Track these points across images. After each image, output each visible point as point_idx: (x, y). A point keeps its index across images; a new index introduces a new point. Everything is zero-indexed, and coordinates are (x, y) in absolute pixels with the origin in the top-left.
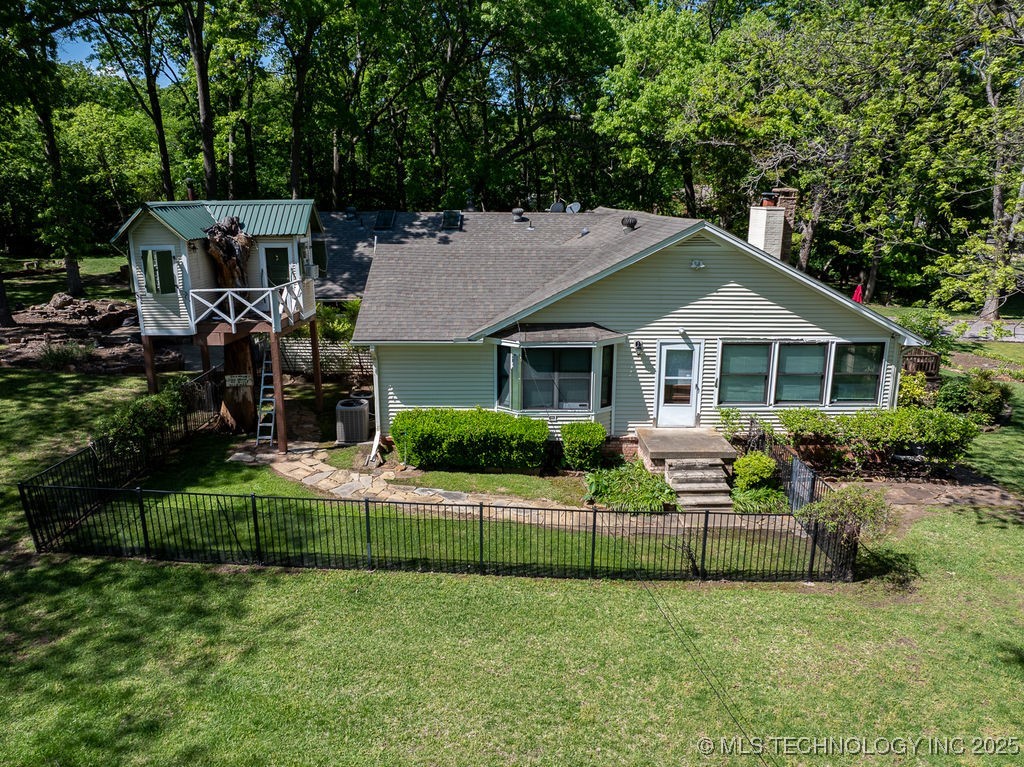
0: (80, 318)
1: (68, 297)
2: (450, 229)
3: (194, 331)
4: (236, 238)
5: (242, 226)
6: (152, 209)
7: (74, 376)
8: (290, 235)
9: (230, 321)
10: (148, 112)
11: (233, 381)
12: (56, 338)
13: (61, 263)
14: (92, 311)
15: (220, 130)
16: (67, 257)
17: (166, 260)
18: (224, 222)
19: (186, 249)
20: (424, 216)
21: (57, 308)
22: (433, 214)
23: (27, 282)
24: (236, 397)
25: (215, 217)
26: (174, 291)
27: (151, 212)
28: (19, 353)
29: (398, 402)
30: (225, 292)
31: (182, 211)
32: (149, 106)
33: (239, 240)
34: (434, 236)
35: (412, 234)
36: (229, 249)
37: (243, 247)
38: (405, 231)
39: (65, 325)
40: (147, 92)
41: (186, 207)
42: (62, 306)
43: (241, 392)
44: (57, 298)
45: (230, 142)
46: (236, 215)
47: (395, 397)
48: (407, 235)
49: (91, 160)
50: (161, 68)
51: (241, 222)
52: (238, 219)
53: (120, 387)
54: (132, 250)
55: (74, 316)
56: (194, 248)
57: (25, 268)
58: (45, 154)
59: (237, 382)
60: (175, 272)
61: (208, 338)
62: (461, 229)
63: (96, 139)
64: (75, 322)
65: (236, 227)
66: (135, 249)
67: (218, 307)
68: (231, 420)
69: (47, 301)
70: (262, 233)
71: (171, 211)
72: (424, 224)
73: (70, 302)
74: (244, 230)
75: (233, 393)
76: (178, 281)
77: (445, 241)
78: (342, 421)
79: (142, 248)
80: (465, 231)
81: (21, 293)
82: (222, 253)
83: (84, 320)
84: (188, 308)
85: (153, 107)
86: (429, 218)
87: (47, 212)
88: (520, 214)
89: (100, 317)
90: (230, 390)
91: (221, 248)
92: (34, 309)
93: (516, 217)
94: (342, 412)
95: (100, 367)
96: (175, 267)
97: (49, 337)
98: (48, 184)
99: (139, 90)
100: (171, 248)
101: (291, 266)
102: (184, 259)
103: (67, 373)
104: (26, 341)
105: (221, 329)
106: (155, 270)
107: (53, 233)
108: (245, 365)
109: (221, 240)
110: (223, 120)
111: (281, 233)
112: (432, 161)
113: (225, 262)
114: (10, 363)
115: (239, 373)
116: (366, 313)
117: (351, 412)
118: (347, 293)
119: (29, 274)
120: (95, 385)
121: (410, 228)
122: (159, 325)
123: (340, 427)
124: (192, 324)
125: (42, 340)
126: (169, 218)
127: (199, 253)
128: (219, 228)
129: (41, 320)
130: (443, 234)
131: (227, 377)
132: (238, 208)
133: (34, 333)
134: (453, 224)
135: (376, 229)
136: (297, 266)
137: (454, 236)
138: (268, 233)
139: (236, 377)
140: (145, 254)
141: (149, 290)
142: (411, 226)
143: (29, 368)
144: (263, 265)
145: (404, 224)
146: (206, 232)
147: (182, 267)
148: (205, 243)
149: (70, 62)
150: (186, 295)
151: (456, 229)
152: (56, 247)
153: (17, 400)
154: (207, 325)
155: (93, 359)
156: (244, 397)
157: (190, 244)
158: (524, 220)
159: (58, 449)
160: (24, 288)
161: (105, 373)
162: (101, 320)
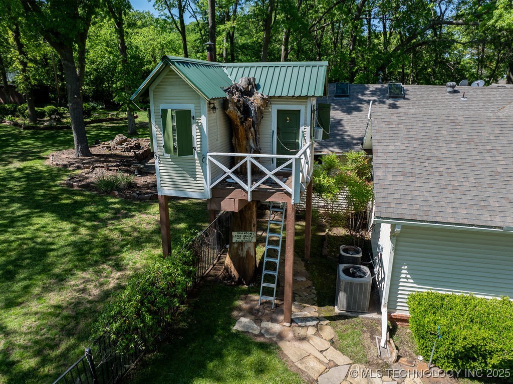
0: (130, 151)
1: (124, 137)
2: (396, 98)
3: (209, 195)
4: (252, 99)
5: (257, 87)
6: (173, 63)
7: (116, 200)
8: (307, 97)
9: (247, 188)
10: (179, 30)
11: (239, 237)
12: (112, 166)
13: (125, 115)
14: (138, 147)
15: (220, 33)
16: (128, 111)
17: (185, 120)
18: (242, 83)
19: (205, 108)
20: (372, 87)
21: (118, 144)
22: (379, 86)
23: (110, 125)
24: (240, 252)
25: (232, 78)
26: (192, 153)
27: (172, 67)
28: (87, 178)
29: (412, 281)
30: (244, 157)
31: (202, 68)
32: (179, 25)
33: (256, 100)
34: (384, 103)
35: (365, 101)
36: (246, 110)
37: (259, 108)
38: (359, 99)
39: (121, 156)
40: (179, 18)
41: (206, 66)
42: (120, 143)
43: (245, 248)
44: (118, 138)
45: (225, 42)
46: (251, 76)
47: (409, 276)
48: (361, 101)
49: (148, 57)
50: (186, 7)
51: (257, 82)
52: (254, 79)
53: (146, 213)
54: (152, 108)
55: (128, 150)
56: (214, 108)
57: (110, 117)
58: (119, 48)
59: (242, 238)
60: (194, 134)
61: (222, 203)
62: (404, 98)
63: (151, 45)
64: (127, 154)
65: (253, 87)
66: (155, 107)
67: (235, 173)
68: (234, 273)
69: (112, 139)
70: (278, 94)
71: (193, 68)
72: (373, 93)
73: (125, 140)
74: (260, 91)
75: (237, 248)
76: (196, 143)
77: (394, 106)
78: (345, 291)
79: (162, 106)
80: (408, 99)
81: (104, 132)
82: (239, 113)
83: (132, 154)
84: (204, 171)
85: (181, 27)
86: (376, 89)
87: (118, 84)
88: (453, 87)
89: (143, 151)
90: (236, 246)
91: (239, 108)
92: (104, 144)
93: (450, 89)
94: (346, 283)
95: (134, 194)
96: (194, 128)
97: (108, 167)
98: (120, 67)
99: (175, 18)
100: (191, 107)
101: (302, 129)
102: (203, 120)
103: (112, 197)
104: (93, 168)
105: (236, 194)
106: (174, 130)
107: (121, 97)
108: (251, 222)
109: (239, 101)
110: (222, 27)
111: (297, 95)
112: (350, 54)
113: (242, 123)
114: (79, 186)
115: (245, 230)
116: (381, 182)
117: (356, 284)
118: (321, 148)
119: (111, 120)
120: (129, 210)
121: (362, 96)
122: (176, 186)
123: (342, 297)
124: (208, 187)
125: (103, 167)
126: (191, 74)
127: (218, 113)
128: (237, 88)
129: (108, 152)
130: (391, 101)
131: (234, 234)
132: (253, 70)
133: (100, 162)
134: (398, 94)
135: (336, 97)
136: (308, 129)
137: (399, 103)
138: (284, 94)
139: (242, 234)
140: (164, 112)
141: (167, 151)
142: (363, 94)
143: (90, 190)
144: (274, 126)
145: (358, 93)
146: (225, 91)
147: (200, 128)
148: (225, 103)
149: (143, 12)
150: (203, 159)
151: (401, 98)
152: (122, 105)
153: (72, 222)
154: (222, 189)
155: (131, 186)
156: (248, 252)
157: (210, 103)
158: (456, 92)
159: (84, 290)
160: (106, 129)
161: (138, 199)
162: (143, 153)
